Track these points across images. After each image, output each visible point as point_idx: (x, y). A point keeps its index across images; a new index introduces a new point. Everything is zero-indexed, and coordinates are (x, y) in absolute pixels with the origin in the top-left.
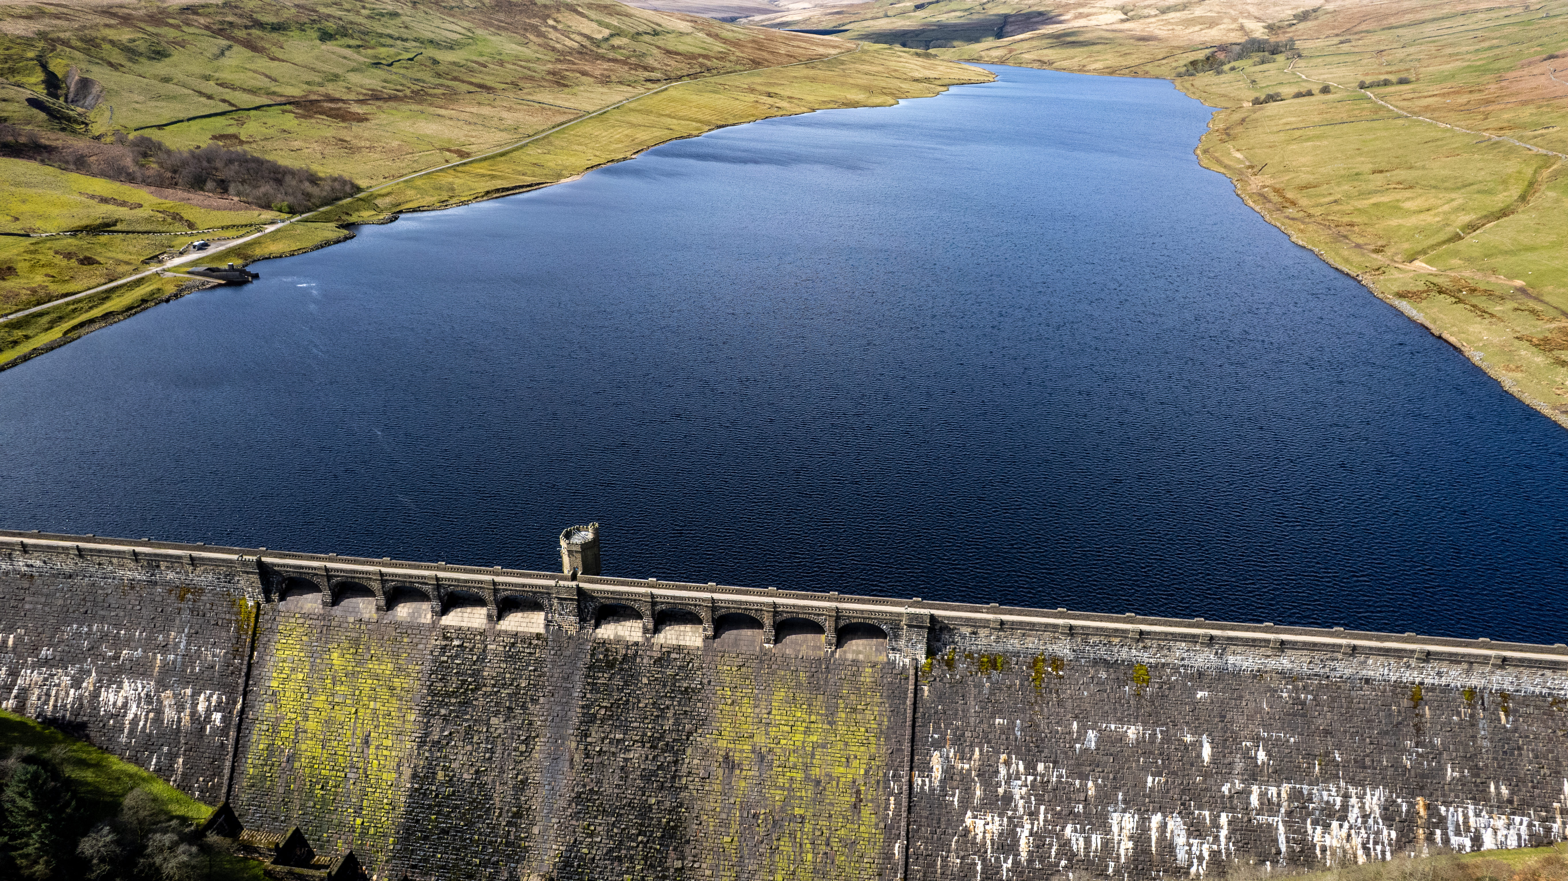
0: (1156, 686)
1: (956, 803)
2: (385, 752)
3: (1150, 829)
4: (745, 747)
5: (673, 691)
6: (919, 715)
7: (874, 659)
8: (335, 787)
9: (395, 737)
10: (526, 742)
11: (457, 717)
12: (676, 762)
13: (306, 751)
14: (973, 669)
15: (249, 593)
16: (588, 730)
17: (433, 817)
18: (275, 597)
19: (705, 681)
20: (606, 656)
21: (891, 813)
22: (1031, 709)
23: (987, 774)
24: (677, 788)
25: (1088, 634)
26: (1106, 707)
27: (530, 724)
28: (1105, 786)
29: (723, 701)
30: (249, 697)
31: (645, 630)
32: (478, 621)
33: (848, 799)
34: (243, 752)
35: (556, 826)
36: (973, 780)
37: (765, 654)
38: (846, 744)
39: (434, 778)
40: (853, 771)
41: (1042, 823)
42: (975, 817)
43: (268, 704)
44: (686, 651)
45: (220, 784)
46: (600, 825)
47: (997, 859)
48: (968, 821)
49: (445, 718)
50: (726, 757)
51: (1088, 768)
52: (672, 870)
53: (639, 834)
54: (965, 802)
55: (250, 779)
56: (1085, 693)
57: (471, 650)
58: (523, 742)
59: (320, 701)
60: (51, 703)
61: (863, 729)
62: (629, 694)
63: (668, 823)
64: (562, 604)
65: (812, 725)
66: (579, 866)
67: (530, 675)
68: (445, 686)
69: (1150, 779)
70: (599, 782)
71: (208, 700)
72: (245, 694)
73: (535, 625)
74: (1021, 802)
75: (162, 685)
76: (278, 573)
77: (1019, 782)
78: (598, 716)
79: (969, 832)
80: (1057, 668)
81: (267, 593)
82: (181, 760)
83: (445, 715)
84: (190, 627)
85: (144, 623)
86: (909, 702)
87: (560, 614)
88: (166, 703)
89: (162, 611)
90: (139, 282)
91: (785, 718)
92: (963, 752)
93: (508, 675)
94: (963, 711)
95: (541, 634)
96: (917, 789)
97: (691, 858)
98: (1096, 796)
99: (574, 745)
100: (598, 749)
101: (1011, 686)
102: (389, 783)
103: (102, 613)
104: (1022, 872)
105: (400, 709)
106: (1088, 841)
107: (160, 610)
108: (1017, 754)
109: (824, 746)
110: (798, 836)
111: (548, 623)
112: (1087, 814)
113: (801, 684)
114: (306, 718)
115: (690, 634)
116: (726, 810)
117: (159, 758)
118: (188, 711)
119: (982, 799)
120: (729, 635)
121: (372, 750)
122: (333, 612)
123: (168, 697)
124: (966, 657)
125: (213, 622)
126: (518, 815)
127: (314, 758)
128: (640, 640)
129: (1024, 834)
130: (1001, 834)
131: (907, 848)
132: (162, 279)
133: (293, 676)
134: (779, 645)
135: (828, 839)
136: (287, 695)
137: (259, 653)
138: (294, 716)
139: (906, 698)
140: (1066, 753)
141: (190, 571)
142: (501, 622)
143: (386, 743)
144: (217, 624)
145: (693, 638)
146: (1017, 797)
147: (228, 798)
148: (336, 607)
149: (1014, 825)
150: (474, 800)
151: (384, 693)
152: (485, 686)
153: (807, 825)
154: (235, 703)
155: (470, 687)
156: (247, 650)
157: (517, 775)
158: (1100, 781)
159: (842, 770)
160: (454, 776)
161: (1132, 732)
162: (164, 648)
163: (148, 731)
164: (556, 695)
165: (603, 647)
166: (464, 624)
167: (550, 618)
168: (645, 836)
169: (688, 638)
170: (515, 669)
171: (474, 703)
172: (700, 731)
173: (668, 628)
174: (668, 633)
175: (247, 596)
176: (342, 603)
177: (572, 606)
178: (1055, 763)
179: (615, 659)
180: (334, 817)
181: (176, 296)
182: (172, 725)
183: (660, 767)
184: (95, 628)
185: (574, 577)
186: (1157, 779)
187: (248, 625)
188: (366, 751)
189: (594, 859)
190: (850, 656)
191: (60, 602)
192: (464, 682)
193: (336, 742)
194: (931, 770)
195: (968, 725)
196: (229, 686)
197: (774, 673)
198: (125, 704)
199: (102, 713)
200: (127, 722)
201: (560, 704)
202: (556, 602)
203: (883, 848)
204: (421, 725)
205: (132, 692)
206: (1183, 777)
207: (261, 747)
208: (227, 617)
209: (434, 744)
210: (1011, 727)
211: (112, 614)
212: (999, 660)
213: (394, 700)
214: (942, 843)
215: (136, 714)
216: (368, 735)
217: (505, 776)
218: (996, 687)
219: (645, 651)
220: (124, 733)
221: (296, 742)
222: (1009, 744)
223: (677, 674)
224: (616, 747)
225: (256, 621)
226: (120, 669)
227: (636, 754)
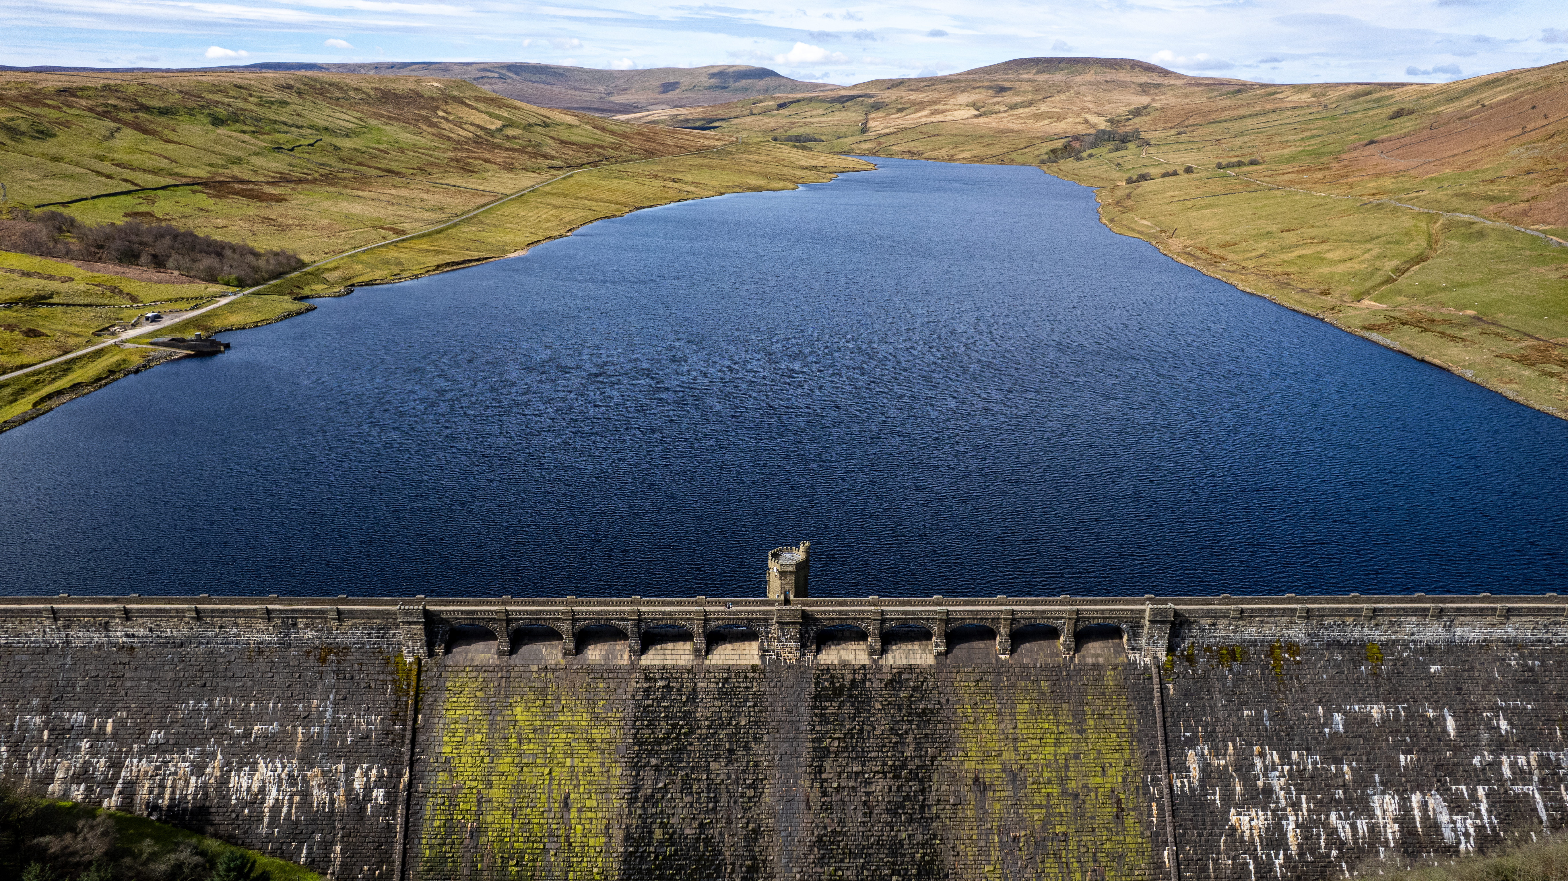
0: (1391, 663)
1: (1218, 802)
2: (590, 815)
3: (1412, 809)
4: (995, 767)
5: (909, 714)
6: (1168, 714)
7: (1114, 661)
8: (533, 861)
9: (599, 796)
10: (754, 785)
11: (671, 765)
12: (923, 791)
13: (493, 823)
14: (1214, 662)
15: (408, 647)
16: (821, 766)
18: (440, 650)
19: (943, 700)
20: (832, 683)
21: (1154, 819)
22: (1276, 697)
23: (1244, 768)
24: (927, 818)
25: (1323, 616)
26: (1347, 689)
27: (756, 765)
28: (1360, 768)
29: (964, 719)
30: (416, 768)
31: (872, 652)
32: (683, 657)
33: (1109, 810)
34: (414, 832)
35: (798, 877)
36: (1232, 776)
37: (1002, 666)
38: (1099, 752)
39: (651, 838)
40: (1110, 780)
41: (1306, 814)
42: (1239, 814)
43: (441, 774)
44: (918, 671)
45: (390, 872)
46: (848, 869)
47: (1268, 855)
48: (1233, 819)
49: (657, 768)
50: (976, 780)
51: (1341, 752)
53: (892, 874)
54: (1228, 799)
55: (427, 862)
56: (1325, 677)
57: (679, 690)
58: (750, 787)
59: (505, 763)
60: (167, 796)
61: (1114, 735)
62: (863, 721)
63: (923, 857)
64: (782, 630)
65: (1062, 736)
67: (750, 712)
68: (653, 733)
69: (1402, 758)
70: (841, 822)
71: (366, 774)
72: (412, 765)
73: (748, 657)
74: (1282, 794)
75: (307, 762)
76: (446, 621)
77: (1277, 773)
78: (831, 749)
79: (1236, 830)
80: (1294, 654)
81: (430, 645)
82: (338, 848)
83: (656, 766)
84: (337, 693)
85: (278, 692)
86: (1156, 703)
87: (780, 641)
88: (314, 782)
89: (300, 677)
90: (99, 353)
91: (1033, 731)
92: (1217, 748)
93: (724, 714)
94: (1210, 706)
95: (757, 666)
96: (1177, 791)
98: (1353, 780)
99: (807, 783)
100: (835, 785)
101: (1253, 676)
102: (598, 849)
103: (224, 684)
104: (1295, 867)
105: (602, 764)
106: (1354, 827)
107: (298, 675)
108: (1269, 745)
110: (1063, 855)
111: (764, 653)
112: (1348, 801)
113: (1044, 694)
114: (490, 785)
115: (920, 652)
117: (310, 848)
118: (342, 790)
119: (1243, 795)
120: (961, 650)
121: (574, 814)
122: (511, 662)
123: (316, 776)
124: (1205, 651)
125: (363, 685)
126: (753, 869)
127: (503, 830)
128: (867, 662)
129: (1290, 827)
130: (1267, 829)
131: (1177, 855)
132: (123, 350)
133: (469, 739)
134: (1015, 655)
135: (1095, 854)
136: (463, 760)
137: (424, 716)
138: (474, 784)
139: (1152, 698)
140: (1316, 739)
141: (334, 628)
142: (710, 656)
143: (588, 803)
144: (369, 687)
145: (924, 656)
146: (1277, 788)
148: (514, 656)
149: (1279, 818)
150: (701, 858)
151: (582, 747)
152: (699, 728)
153: (1071, 843)
154: (400, 775)
155: (683, 731)
156: (410, 713)
157: (748, 823)
158: (1354, 764)
159: (1098, 780)
160: (674, 832)
161: (1376, 712)
162: (306, 720)
163: (293, 817)
164: (782, 731)
165: (827, 674)
166: (668, 662)
167: (766, 647)
168: (899, 875)
169: (918, 656)
170: (731, 706)
171: (689, 748)
172: (944, 754)
173: (894, 647)
174: (896, 653)
175: (405, 652)
176: (521, 651)
177: (794, 631)
178: (1308, 749)
179: (842, 686)
181: (144, 366)
182: (324, 808)
183: (907, 798)
184: (217, 702)
185: (787, 602)
186: (1409, 757)
187: (408, 685)
188: (566, 815)
190: (1090, 660)
191: (171, 675)
192: (674, 726)
194: (1188, 770)
195: (1218, 720)
196: (391, 756)
197: (1013, 685)
198: (262, 790)
199: (233, 802)
200: (266, 810)
201: (787, 740)
202: (774, 629)
203: (1152, 857)
204: (630, 779)
205: (269, 773)
206: (1434, 752)
207: (437, 823)
208: (381, 677)
209: (647, 799)
210: (1259, 717)
211: (237, 684)
212: (1238, 651)
213: (594, 754)
214: (1212, 846)
215: (277, 800)
216: (567, 797)
217: (733, 826)
218: (1239, 679)
219: (874, 674)
220: (262, 823)
221: (479, 813)
222: (1260, 735)
223: (912, 696)
224: (856, 781)
225: (418, 680)
226: (253, 749)
227: (878, 787)
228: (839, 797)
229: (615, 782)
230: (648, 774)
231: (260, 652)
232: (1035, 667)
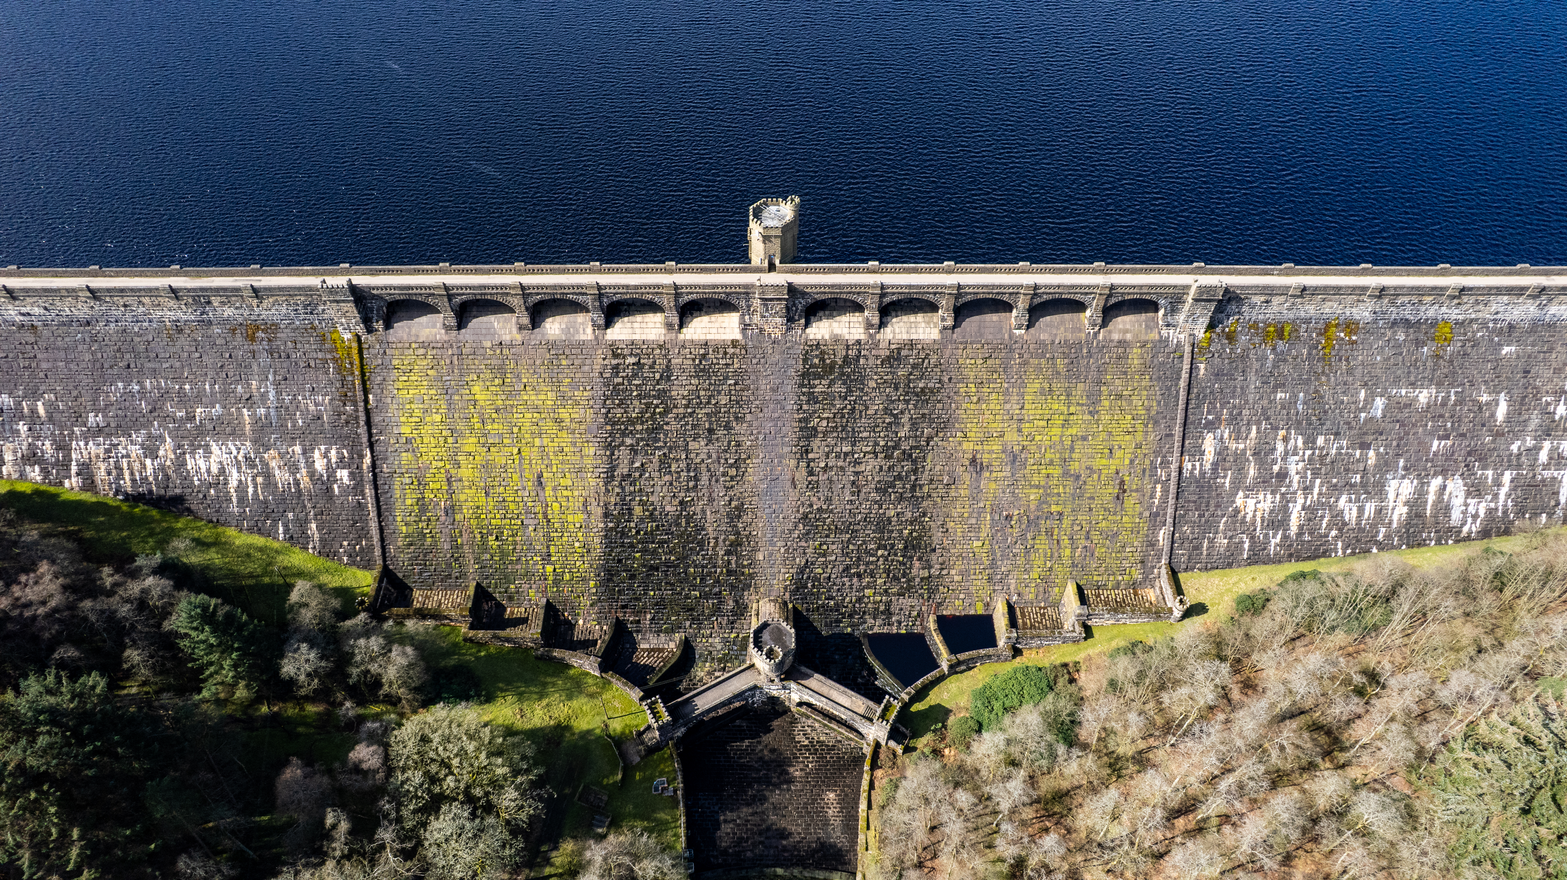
0: (1459, 344)
1: (1227, 485)
2: (565, 493)
3: (1427, 493)
4: (995, 447)
6: (1193, 396)
7: (1143, 338)
8: (513, 536)
9: (574, 475)
10: (736, 465)
11: (648, 445)
12: (915, 471)
13: (466, 501)
14: (1257, 340)
16: (808, 445)
17: (638, 555)
18: (378, 326)
19: (945, 379)
20: (823, 360)
21: (1156, 501)
23: (1263, 453)
24: (918, 498)
25: (1398, 294)
26: (1399, 372)
27: (738, 445)
28: (1387, 453)
29: (967, 399)
30: (377, 448)
31: (869, 325)
32: (654, 331)
33: (1110, 491)
34: (387, 510)
35: (782, 550)
36: (1248, 460)
37: (1016, 342)
38: (1110, 434)
39: (630, 514)
40: (1117, 462)
41: (1316, 497)
42: (1247, 497)
43: (404, 454)
44: (920, 347)
45: (371, 548)
46: (833, 543)
47: (1266, 536)
48: (1239, 500)
49: (632, 448)
50: (973, 461)
51: (1372, 437)
52: (917, 580)
53: (879, 548)
54: (1238, 483)
55: (406, 537)
56: (1379, 358)
57: (652, 367)
58: (731, 466)
59: (470, 443)
60: (127, 477)
61: (1130, 417)
62: (855, 401)
63: (911, 533)
64: (766, 305)
65: (1071, 417)
66: (813, 586)
67: (730, 391)
68: (626, 412)
69: (1436, 443)
70: (828, 500)
71: (326, 455)
72: (371, 446)
73: (727, 330)
74: (1296, 478)
75: (261, 443)
76: (379, 297)
77: (1297, 458)
78: (819, 429)
79: (1239, 512)
80: (1351, 333)
81: (367, 321)
82: (314, 526)
83: (632, 445)
84: (275, 373)
85: (211, 374)
86: (1183, 384)
87: (763, 316)
88: (273, 464)
89: (230, 356)
91: (1040, 412)
92: (1239, 431)
93: (702, 393)
94: (1242, 388)
95: (737, 341)
96: (1186, 474)
97: (938, 566)
98: (1375, 466)
99: (793, 463)
100: (822, 465)
101: (1297, 357)
102: (578, 525)
103: (150, 365)
104: (1291, 546)
105: (574, 444)
106: (1361, 510)
107: (227, 355)
108: (1296, 429)
109: (1084, 438)
110: (1056, 533)
111: (745, 327)
112: (1364, 485)
113: (1058, 373)
114: (458, 464)
115: (923, 325)
116: (975, 515)
117: (286, 526)
118: (304, 471)
119: (1255, 478)
120: (971, 323)
121: (549, 492)
122: (461, 337)
123: (274, 458)
124: (1251, 328)
125: (302, 365)
126: (737, 544)
127: (478, 507)
128: (863, 337)
129: (1296, 509)
130: (1272, 511)
131: (1173, 534)
133: (428, 419)
134: (1032, 330)
135: (1088, 532)
136: (425, 441)
137: (375, 395)
138: (441, 464)
139: (1179, 379)
140: (1348, 423)
141: (254, 305)
142: (684, 330)
143: (564, 482)
144: (309, 366)
145: (928, 330)
146: (1293, 472)
147: (384, 560)
148: (463, 331)
149: (1287, 500)
150: (683, 533)
151: (549, 426)
152: (675, 407)
153: (1065, 521)
154: (361, 457)
155: (658, 410)
156: (360, 395)
157: (730, 501)
158: (1382, 450)
159: (1104, 462)
160: (655, 509)
161: (1423, 396)
162: (249, 402)
164: (765, 410)
165: (817, 349)
166: (636, 337)
167: (748, 321)
168: (886, 549)
169: (921, 330)
170: (710, 384)
171: (665, 427)
172: (941, 435)
173: (894, 320)
174: (896, 326)
175: (340, 329)
176: (472, 325)
177: (780, 307)
178: (1337, 434)
179: (834, 363)
180: (519, 567)
182: (290, 488)
183: (898, 477)
184: (148, 384)
185: (771, 269)
186: (1443, 442)
187: (351, 364)
188: (541, 493)
189: (829, 578)
190: (1116, 337)
191: (88, 356)
192: (648, 405)
193: (502, 488)
194: (1203, 453)
195: (1247, 402)
196: (348, 437)
197: (1026, 363)
198: (222, 471)
199: (196, 483)
200: (232, 490)
201: (771, 419)
202: (756, 303)
203: (1147, 536)
204: (604, 458)
205: (225, 456)
206: (1472, 438)
207: (409, 502)
208: (320, 355)
209: (624, 478)
210: (1293, 401)
211: (164, 366)
212: (1287, 329)
213: (564, 434)
214: (1210, 526)
215: (240, 481)
216: (540, 476)
217: (715, 503)
218: (1281, 359)
219: (870, 350)
220: (232, 502)
221: (451, 493)
222: (1289, 419)
223: (911, 374)
224: (845, 460)
225: (361, 358)
226: (201, 431)
227: (870, 466)
228: (826, 476)
229: (588, 462)
230: (623, 453)
231: (180, 331)
232: (1053, 342)
